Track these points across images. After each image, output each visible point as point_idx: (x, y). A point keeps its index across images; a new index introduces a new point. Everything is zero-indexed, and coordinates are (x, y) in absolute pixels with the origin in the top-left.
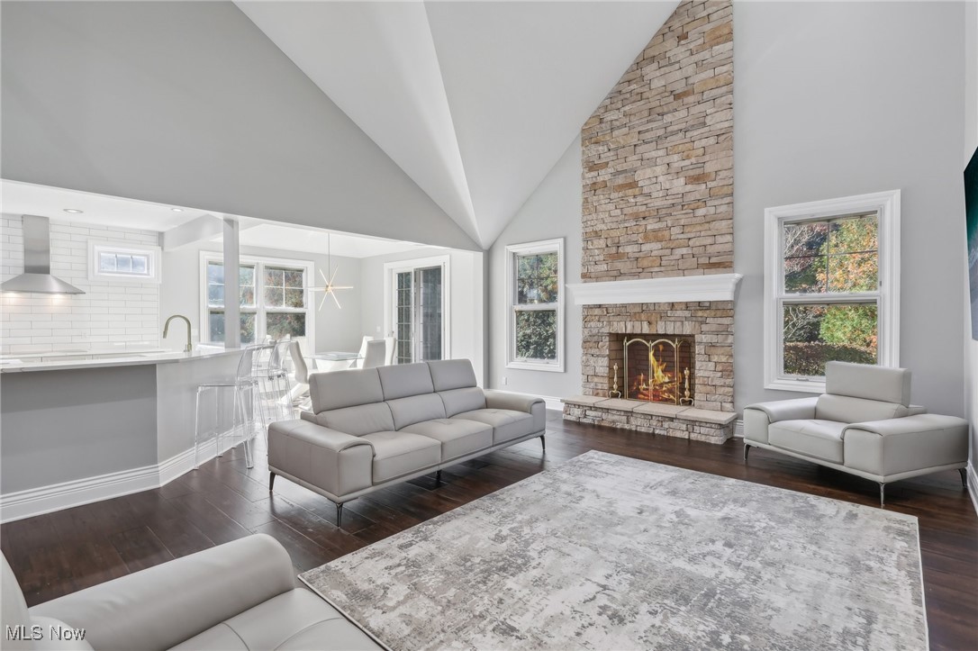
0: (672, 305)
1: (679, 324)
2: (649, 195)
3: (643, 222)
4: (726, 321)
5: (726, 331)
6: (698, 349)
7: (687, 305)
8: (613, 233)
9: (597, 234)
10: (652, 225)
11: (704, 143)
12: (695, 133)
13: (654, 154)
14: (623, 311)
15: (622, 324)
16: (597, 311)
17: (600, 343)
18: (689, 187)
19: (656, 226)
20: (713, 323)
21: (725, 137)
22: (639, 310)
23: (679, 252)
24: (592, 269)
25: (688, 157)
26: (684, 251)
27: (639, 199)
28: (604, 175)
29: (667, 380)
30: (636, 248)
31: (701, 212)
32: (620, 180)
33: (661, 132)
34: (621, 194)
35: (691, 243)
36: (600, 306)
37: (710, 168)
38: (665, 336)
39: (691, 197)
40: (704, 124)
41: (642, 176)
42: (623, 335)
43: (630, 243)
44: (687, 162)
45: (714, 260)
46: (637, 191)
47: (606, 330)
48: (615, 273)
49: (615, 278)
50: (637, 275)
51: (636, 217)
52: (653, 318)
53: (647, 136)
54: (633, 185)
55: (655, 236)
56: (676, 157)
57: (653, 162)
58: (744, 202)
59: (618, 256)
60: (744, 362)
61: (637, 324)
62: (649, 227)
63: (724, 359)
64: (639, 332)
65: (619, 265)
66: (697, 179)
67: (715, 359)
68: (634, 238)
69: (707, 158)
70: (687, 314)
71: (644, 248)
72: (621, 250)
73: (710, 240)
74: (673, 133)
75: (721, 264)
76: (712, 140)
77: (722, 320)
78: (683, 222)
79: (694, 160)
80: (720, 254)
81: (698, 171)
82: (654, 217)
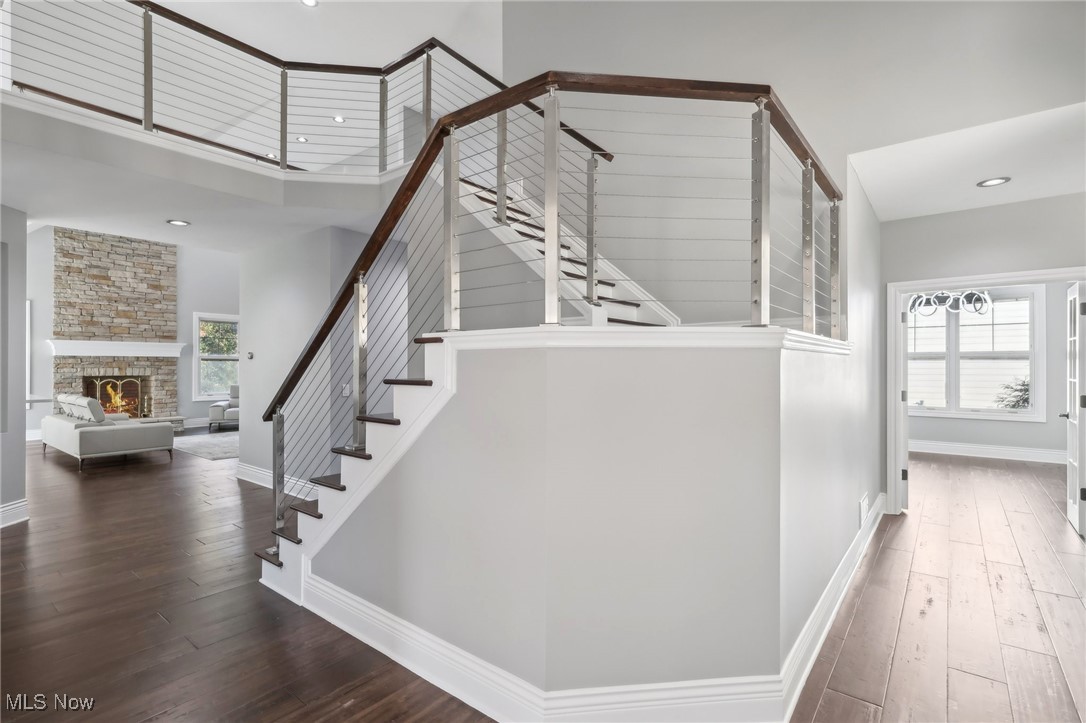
0: (138, 358)
1: (142, 369)
2: (120, 288)
3: (115, 304)
4: (173, 368)
5: (173, 373)
6: (153, 384)
7: (148, 359)
8: (88, 307)
9: (71, 305)
10: (122, 307)
11: (159, 268)
12: (154, 261)
13: (124, 263)
14: (97, 361)
15: (96, 370)
16: (70, 361)
17: (74, 384)
18: (150, 291)
19: (127, 309)
20: (165, 369)
21: (172, 269)
22: (111, 360)
23: (143, 327)
24: (65, 329)
25: (149, 273)
26: (147, 327)
27: (112, 289)
28: (76, 264)
29: (124, 403)
30: (109, 320)
31: (158, 306)
32: (95, 272)
33: (130, 252)
34: (95, 281)
35: (151, 322)
36: (74, 357)
37: (163, 283)
38: (132, 377)
39: (152, 297)
40: (160, 258)
41: (114, 274)
42: (96, 378)
43: (103, 315)
44: (148, 276)
45: (166, 334)
46: (110, 283)
47: (80, 374)
48: (90, 334)
49: (89, 338)
50: (110, 338)
51: (109, 300)
52: (123, 366)
53: (119, 250)
54: (107, 278)
55: (125, 315)
56: (141, 270)
57: (124, 268)
58: (183, 305)
59: (92, 323)
60: (182, 389)
61: (109, 370)
62: (120, 308)
63: (172, 388)
64: (111, 375)
65: (92, 329)
66: (157, 287)
67: (167, 388)
68: (107, 313)
69: (162, 277)
70: (148, 363)
71: (115, 320)
72: (95, 319)
73: (164, 323)
74: (139, 255)
75: (170, 337)
76: (165, 269)
77: (170, 367)
78: (145, 309)
79: (153, 276)
80: (169, 331)
81: (156, 283)
82: (124, 303)
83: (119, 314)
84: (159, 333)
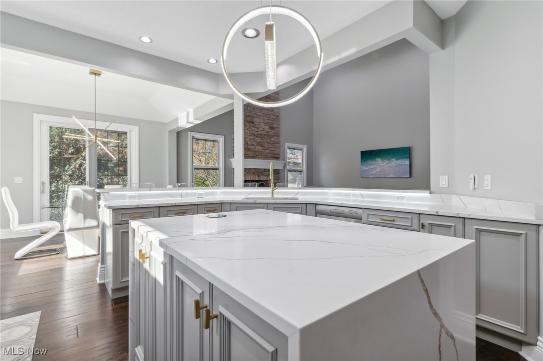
1: (266, 176)
2: (258, 128)
3: (256, 138)
4: (278, 175)
5: (278, 179)
10: (259, 140)
13: (259, 114)
14: (249, 171)
18: (270, 130)
19: (261, 141)
21: (278, 117)
22: (255, 171)
25: (269, 120)
26: (268, 151)
27: (255, 129)
30: (254, 147)
31: (273, 139)
34: (249, 125)
35: (270, 149)
37: (275, 126)
39: (270, 134)
41: (255, 120)
42: (249, 181)
44: (268, 121)
45: (276, 156)
46: (254, 125)
50: (254, 158)
51: (255, 135)
52: (259, 174)
54: (253, 123)
55: (259, 144)
58: (282, 138)
61: (254, 176)
62: (258, 140)
64: (255, 179)
66: (272, 128)
68: (253, 143)
69: (274, 122)
71: (256, 148)
73: (275, 149)
75: (277, 158)
76: (275, 117)
77: (277, 175)
78: (268, 141)
79: (271, 121)
80: (277, 154)
81: (272, 126)
82: (260, 137)
84: (273, 156)
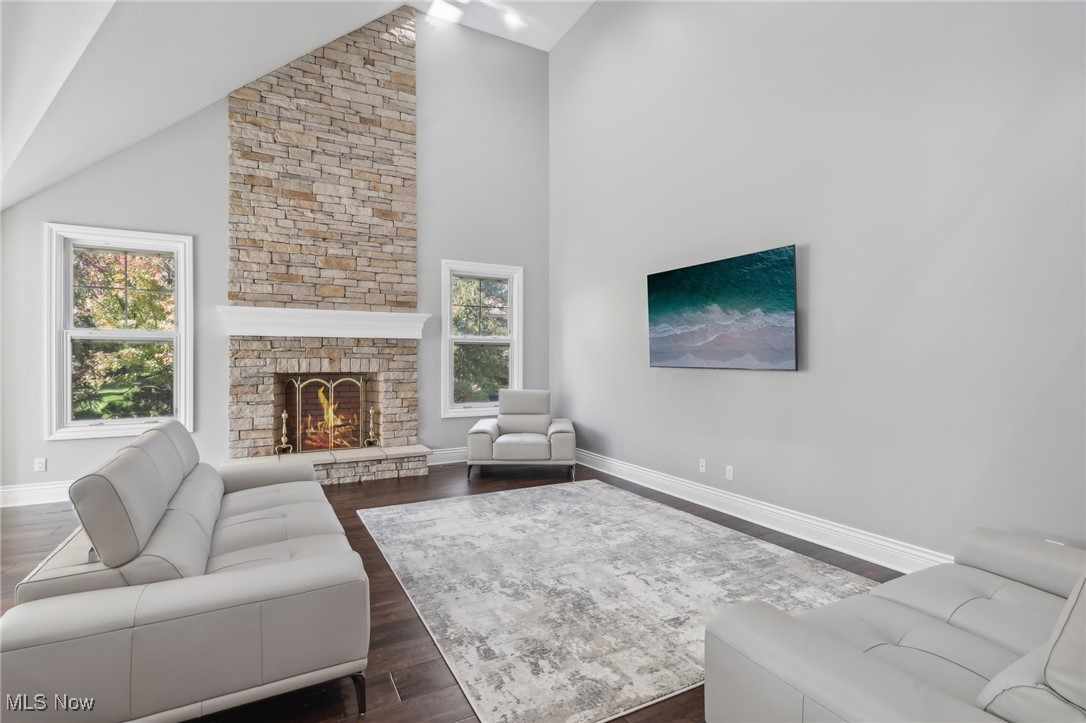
0: (358, 340)
1: (365, 361)
2: (331, 215)
3: (323, 244)
4: (411, 358)
5: (412, 368)
6: (382, 387)
7: (374, 342)
8: (281, 248)
9: (257, 245)
10: (334, 250)
11: (391, 180)
12: (383, 167)
13: (336, 170)
14: (295, 345)
15: (294, 362)
16: (255, 345)
17: (260, 387)
18: (376, 220)
19: (342, 252)
20: (399, 361)
21: (409, 180)
22: (317, 344)
23: (366, 285)
24: (248, 288)
25: (375, 189)
26: (371, 285)
27: (319, 216)
28: (265, 171)
29: (339, 422)
30: (314, 272)
31: (388, 248)
32: (292, 185)
33: (346, 150)
34: (292, 203)
35: (378, 277)
36: (261, 339)
37: (397, 207)
38: (350, 374)
39: (380, 231)
40: (391, 162)
41: (322, 190)
42: (295, 375)
43: (305, 264)
44: (373, 194)
45: (400, 299)
46: (315, 206)
47: (271, 369)
48: (285, 298)
49: (285, 304)
50: (316, 305)
51: (315, 236)
52: (335, 355)
53: (329, 147)
54: (310, 197)
55: (338, 263)
56: (362, 184)
57: (336, 180)
58: (427, 248)
59: (288, 278)
60: (425, 396)
61: (315, 362)
62: (330, 251)
63: (410, 395)
64: (317, 370)
65: (289, 288)
66: (386, 215)
67: (402, 395)
68: (311, 259)
69: (394, 196)
70: (374, 350)
71: (324, 273)
72: (292, 270)
73: (397, 279)
74: (359, 157)
75: (407, 304)
76: (399, 182)
77: (407, 358)
78: (370, 255)
79: (381, 194)
80: (406, 293)
81: (385, 207)
82: (337, 241)
83: (330, 262)
84: (391, 297)
